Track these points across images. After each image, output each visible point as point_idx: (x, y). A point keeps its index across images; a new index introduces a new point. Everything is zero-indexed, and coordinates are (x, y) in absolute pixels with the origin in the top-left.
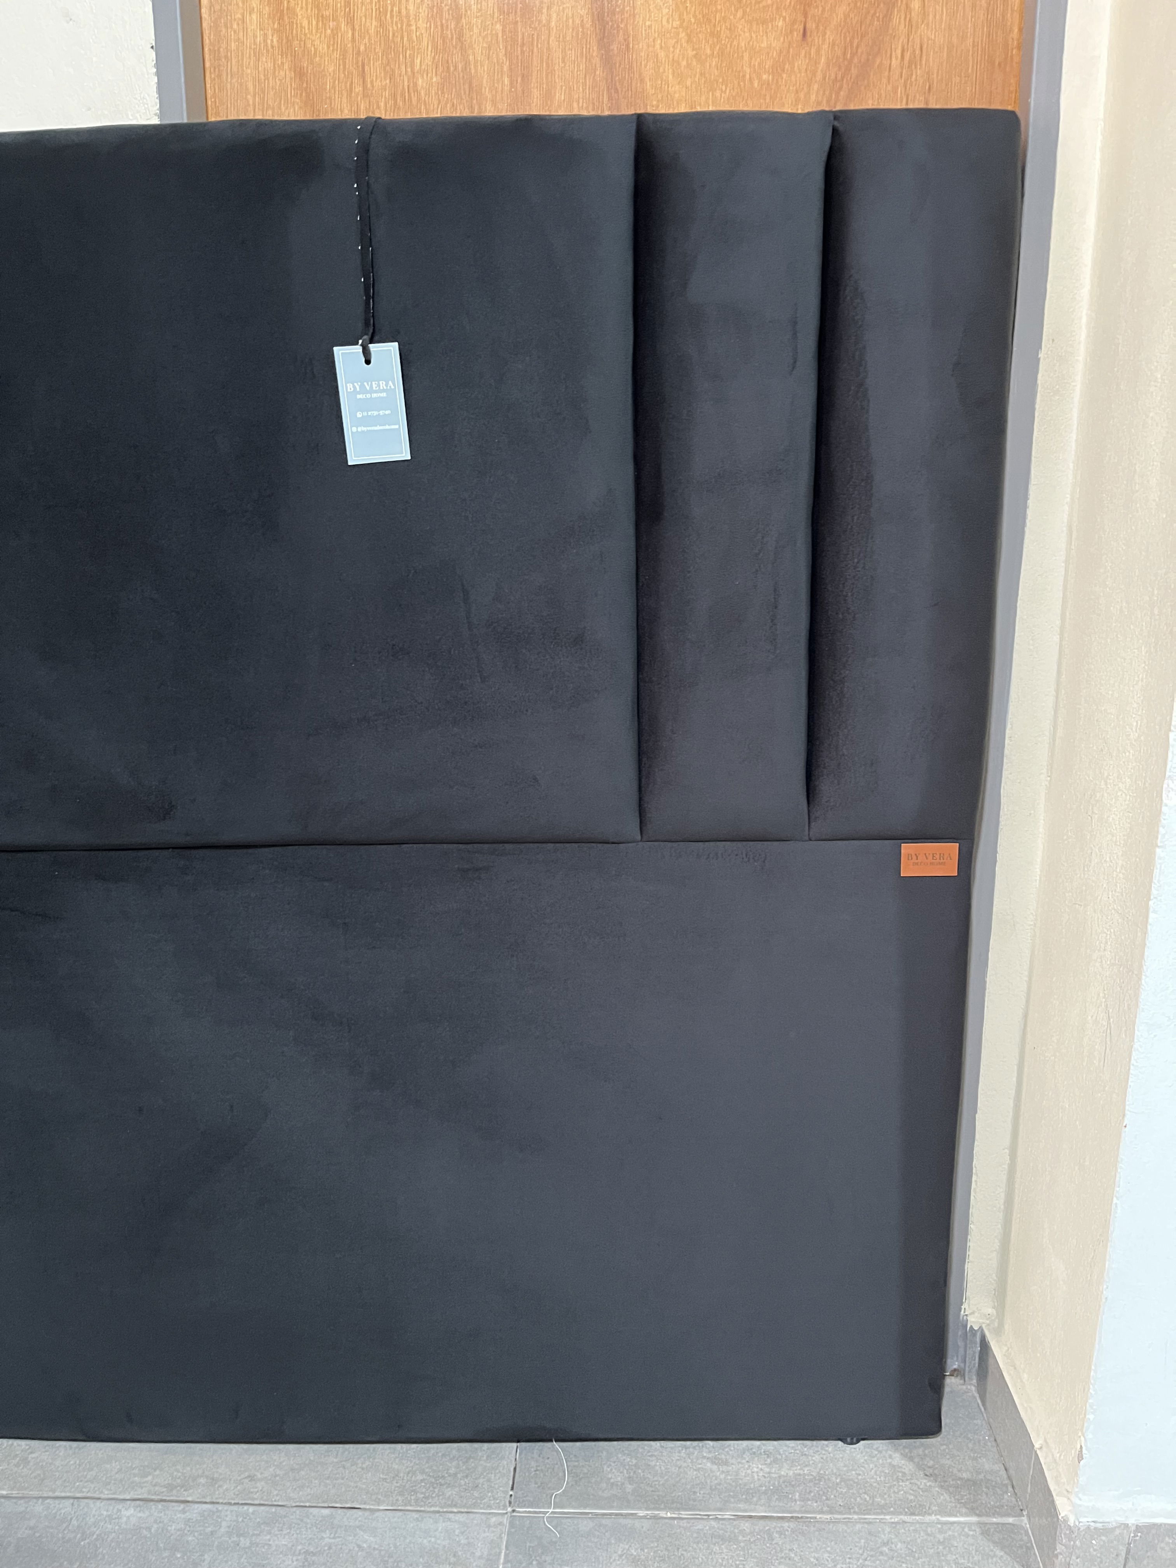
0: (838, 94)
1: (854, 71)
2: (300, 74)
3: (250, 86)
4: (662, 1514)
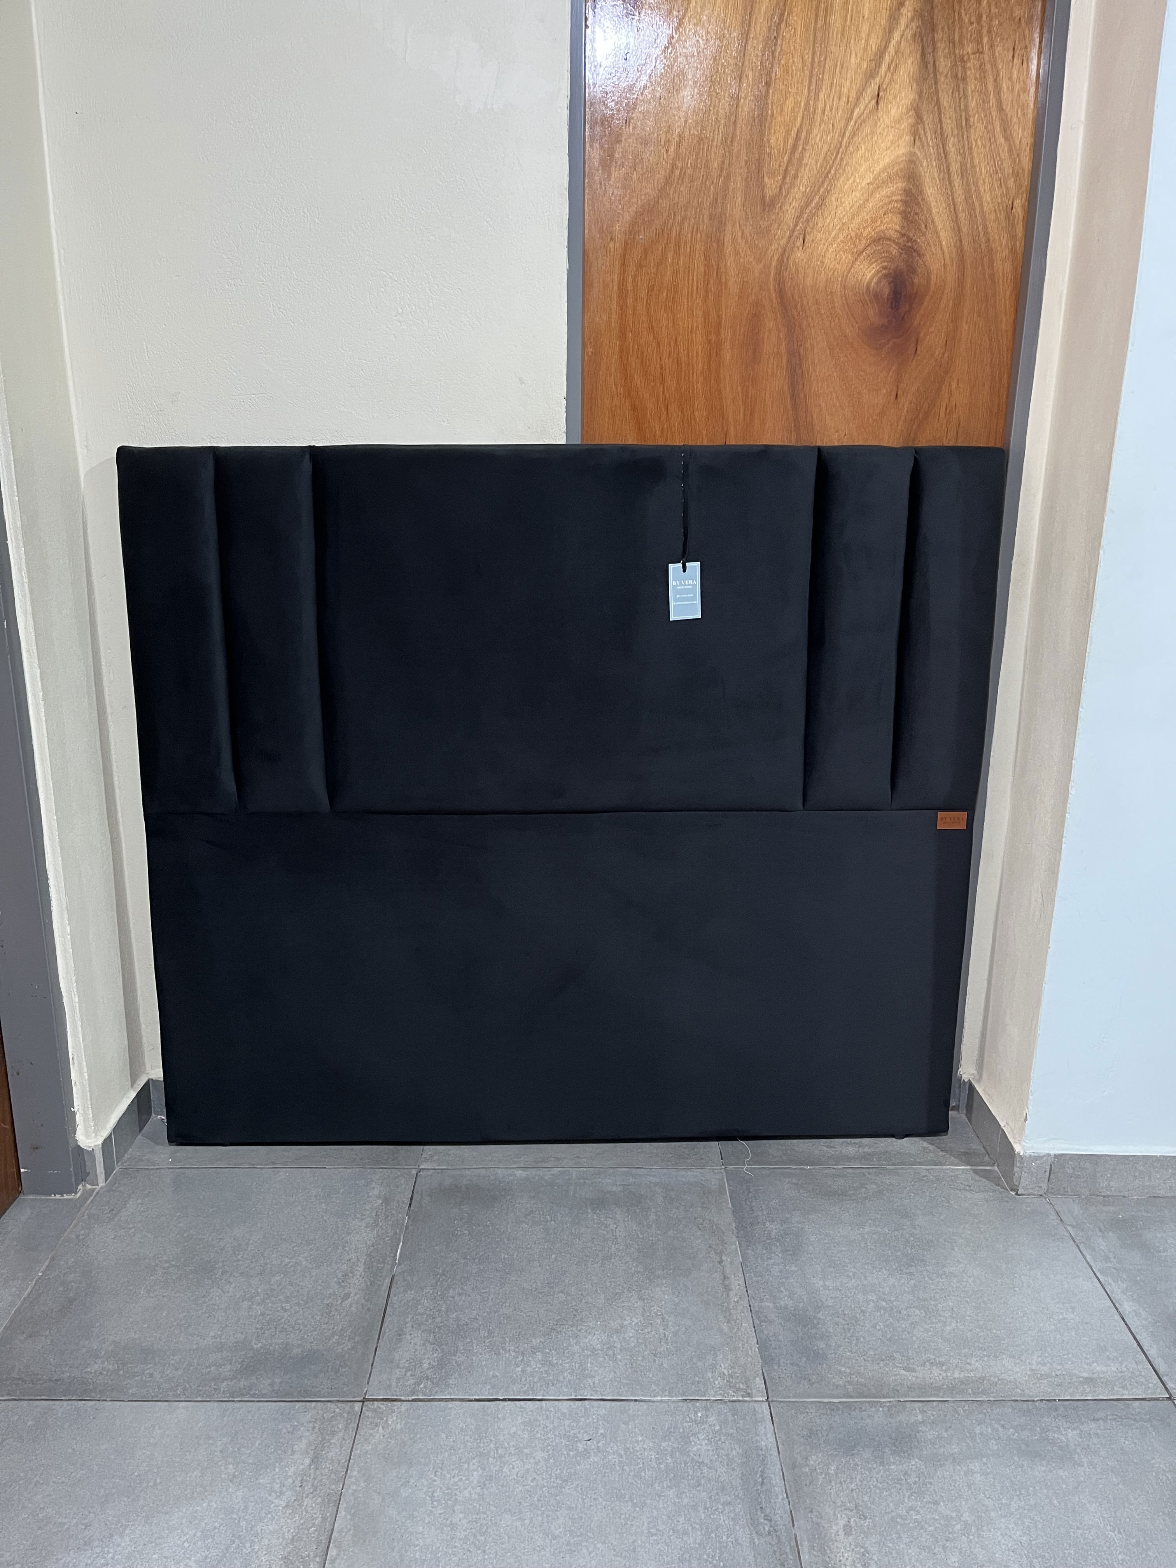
0: (912, 427)
1: (921, 416)
2: (634, 409)
3: (607, 412)
4: (805, 1167)
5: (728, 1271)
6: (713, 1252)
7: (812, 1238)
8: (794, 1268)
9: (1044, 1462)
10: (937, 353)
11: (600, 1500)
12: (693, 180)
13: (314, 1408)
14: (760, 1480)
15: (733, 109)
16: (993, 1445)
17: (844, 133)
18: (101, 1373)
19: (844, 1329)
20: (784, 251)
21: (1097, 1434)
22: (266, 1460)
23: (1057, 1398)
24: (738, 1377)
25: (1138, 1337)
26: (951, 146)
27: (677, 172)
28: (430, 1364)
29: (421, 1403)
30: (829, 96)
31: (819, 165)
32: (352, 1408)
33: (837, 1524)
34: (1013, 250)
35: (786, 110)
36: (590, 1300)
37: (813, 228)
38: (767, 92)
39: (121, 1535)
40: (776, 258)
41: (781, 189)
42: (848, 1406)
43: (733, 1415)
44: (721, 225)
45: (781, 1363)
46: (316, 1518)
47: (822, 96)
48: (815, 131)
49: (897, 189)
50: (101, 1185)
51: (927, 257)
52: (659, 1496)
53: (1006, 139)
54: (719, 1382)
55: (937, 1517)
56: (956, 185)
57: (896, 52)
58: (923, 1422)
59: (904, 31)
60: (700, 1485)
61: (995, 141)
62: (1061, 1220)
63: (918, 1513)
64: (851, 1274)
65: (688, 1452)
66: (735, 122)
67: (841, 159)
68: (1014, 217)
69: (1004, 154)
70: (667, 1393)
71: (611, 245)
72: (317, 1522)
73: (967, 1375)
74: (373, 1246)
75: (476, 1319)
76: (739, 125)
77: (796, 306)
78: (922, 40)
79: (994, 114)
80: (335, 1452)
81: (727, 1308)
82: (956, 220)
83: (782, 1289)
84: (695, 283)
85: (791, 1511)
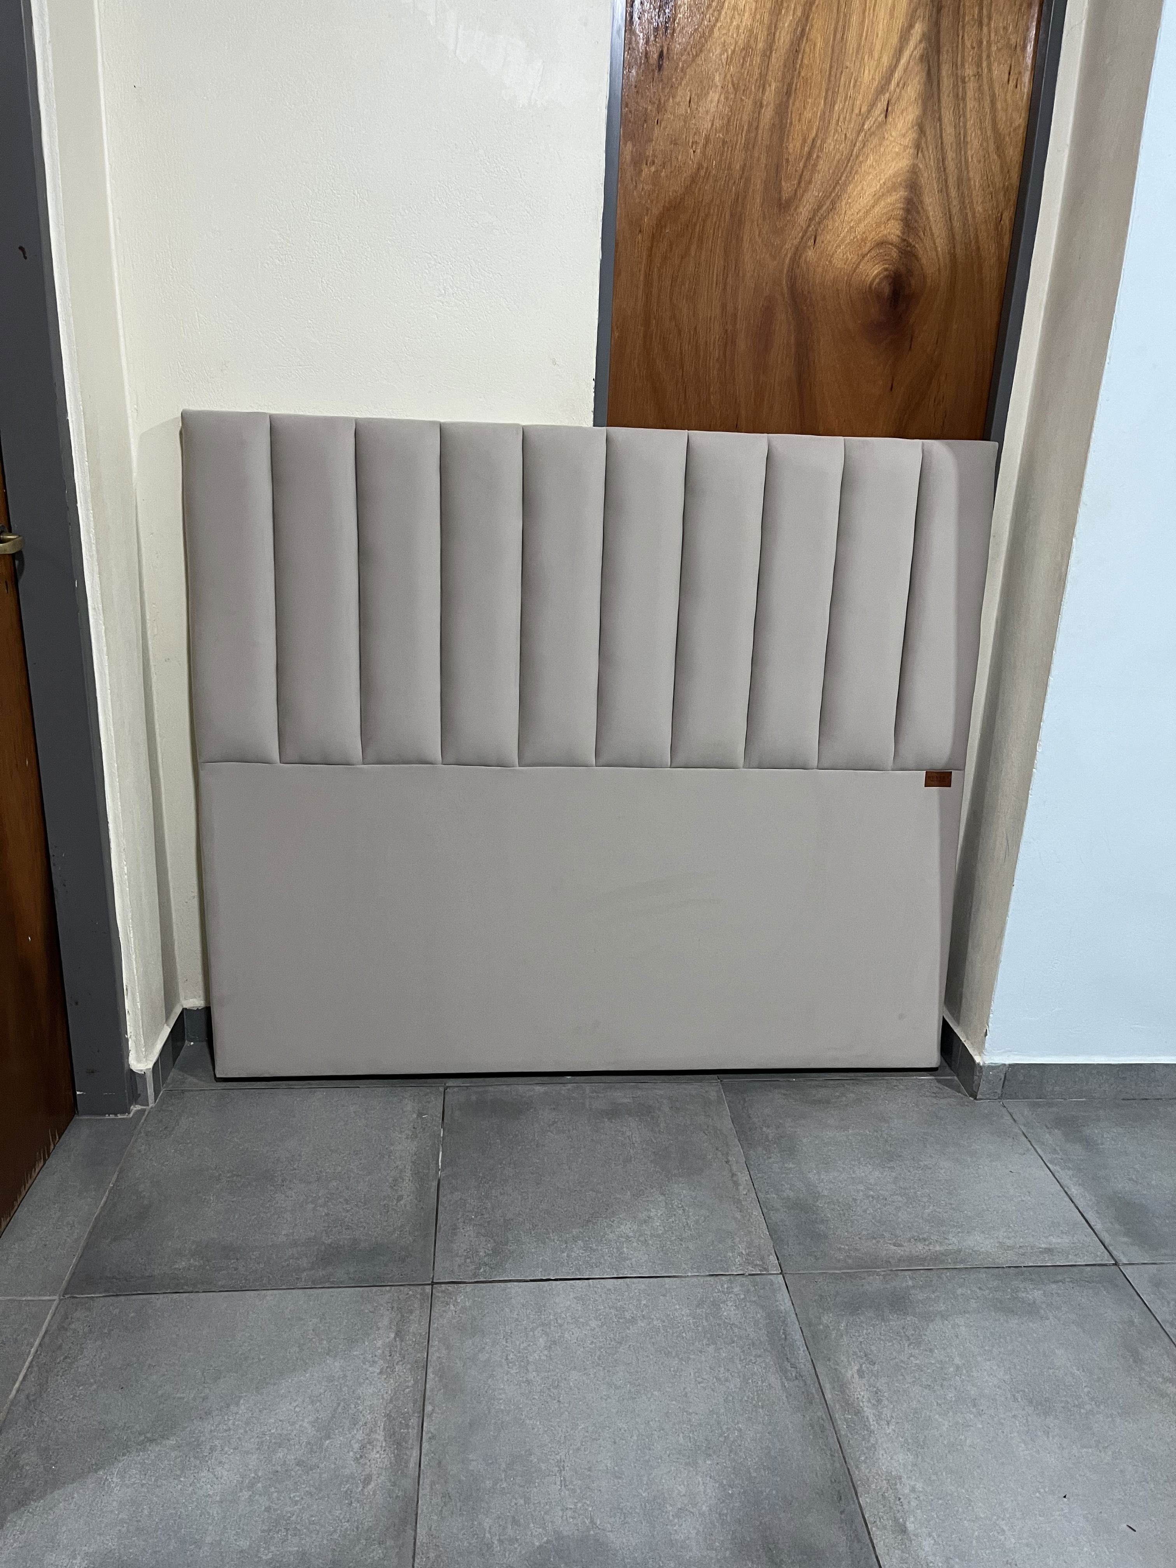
1: (912, 406)
5: (734, 1168)
6: (720, 1153)
7: (805, 1140)
8: (791, 1165)
9: (1017, 1317)
10: (928, 350)
11: (651, 1357)
12: (716, 181)
13: (389, 1291)
14: (783, 1336)
15: (756, 115)
16: (973, 1304)
17: (856, 143)
18: (189, 1269)
19: (840, 1214)
20: (797, 249)
21: (1057, 1293)
22: (356, 1336)
23: (1022, 1265)
24: (754, 1255)
25: (1085, 1215)
26: (950, 159)
27: (702, 173)
28: (485, 1252)
29: (484, 1285)
30: (843, 108)
31: (831, 172)
32: (424, 1290)
33: (851, 1369)
34: (999, 258)
35: (804, 120)
36: (618, 1196)
37: (823, 230)
38: (788, 101)
39: (237, 1404)
40: (789, 255)
41: (796, 191)
42: (850, 1275)
43: (754, 1286)
44: (741, 223)
45: (790, 1244)
46: (408, 1381)
47: (836, 108)
48: (829, 141)
49: (901, 198)
50: (151, 1105)
51: (924, 261)
52: (701, 1352)
53: (999, 156)
54: (738, 1259)
55: (933, 1362)
56: (953, 196)
57: (905, 70)
58: (914, 1286)
59: (913, 52)
60: (733, 1342)
61: (989, 157)
62: (1014, 1120)
63: (917, 1358)
64: (841, 1170)
65: (721, 1316)
66: (757, 128)
67: (852, 168)
68: (1002, 227)
69: (996, 168)
70: (695, 1270)
71: (640, 237)
72: (410, 1384)
73: (946, 1248)
74: (415, 1154)
75: (519, 1214)
76: (760, 131)
77: (805, 301)
78: (929, 61)
79: (989, 133)
80: (416, 1326)
81: (739, 1199)
82: (951, 229)
83: (783, 1183)
84: (715, 277)
85: (812, 1361)
